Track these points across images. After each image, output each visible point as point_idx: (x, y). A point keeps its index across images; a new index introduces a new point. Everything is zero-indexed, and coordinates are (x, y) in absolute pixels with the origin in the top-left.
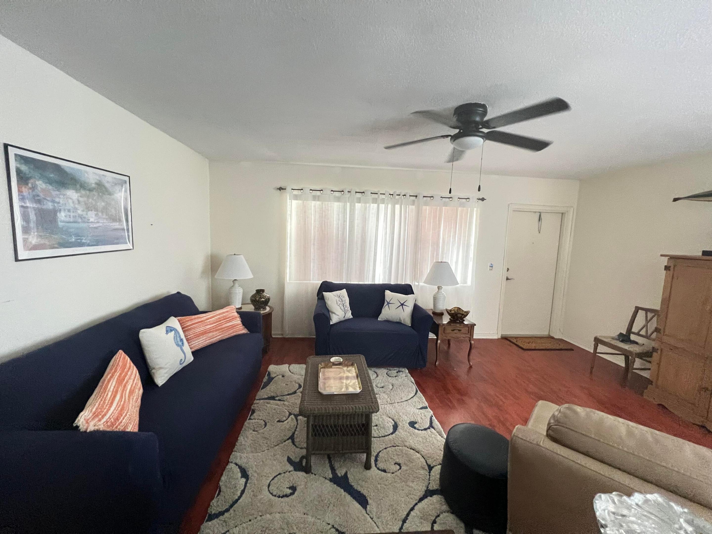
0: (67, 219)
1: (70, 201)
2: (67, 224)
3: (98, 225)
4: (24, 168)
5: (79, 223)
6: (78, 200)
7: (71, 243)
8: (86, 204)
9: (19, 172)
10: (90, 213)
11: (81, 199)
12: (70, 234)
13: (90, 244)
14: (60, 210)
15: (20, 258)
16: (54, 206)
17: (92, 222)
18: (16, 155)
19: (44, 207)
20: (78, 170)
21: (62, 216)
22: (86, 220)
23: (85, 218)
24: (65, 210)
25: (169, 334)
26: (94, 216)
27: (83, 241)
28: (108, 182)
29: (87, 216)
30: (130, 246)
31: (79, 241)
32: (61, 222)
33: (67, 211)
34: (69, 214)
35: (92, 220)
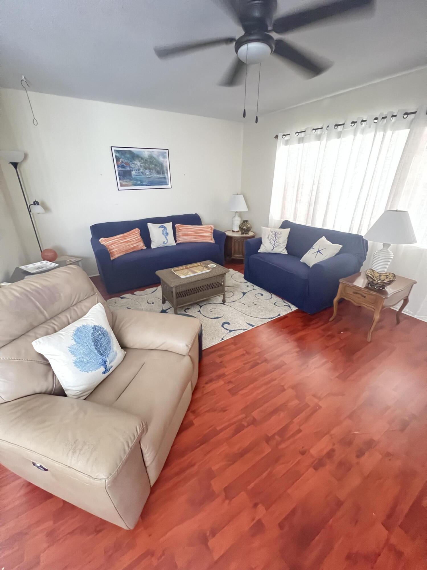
0: (136, 174)
1: (137, 166)
2: (136, 176)
3: (150, 176)
4: (118, 155)
5: (141, 175)
6: (141, 165)
7: (138, 184)
8: (144, 166)
9: (116, 156)
10: (146, 170)
11: (142, 165)
12: (137, 180)
13: (147, 185)
14: (133, 170)
15: (119, 189)
16: (130, 169)
17: (148, 175)
18: (115, 150)
19: (126, 170)
20: (140, 151)
21: (133, 173)
22: (145, 174)
23: (144, 173)
24: (135, 170)
25: (161, 228)
26: (148, 172)
27: (144, 183)
28: (155, 154)
29: (145, 172)
30: (169, 186)
31: (142, 183)
32: (134, 175)
33: (136, 170)
34: (137, 171)
35: (147, 174)
